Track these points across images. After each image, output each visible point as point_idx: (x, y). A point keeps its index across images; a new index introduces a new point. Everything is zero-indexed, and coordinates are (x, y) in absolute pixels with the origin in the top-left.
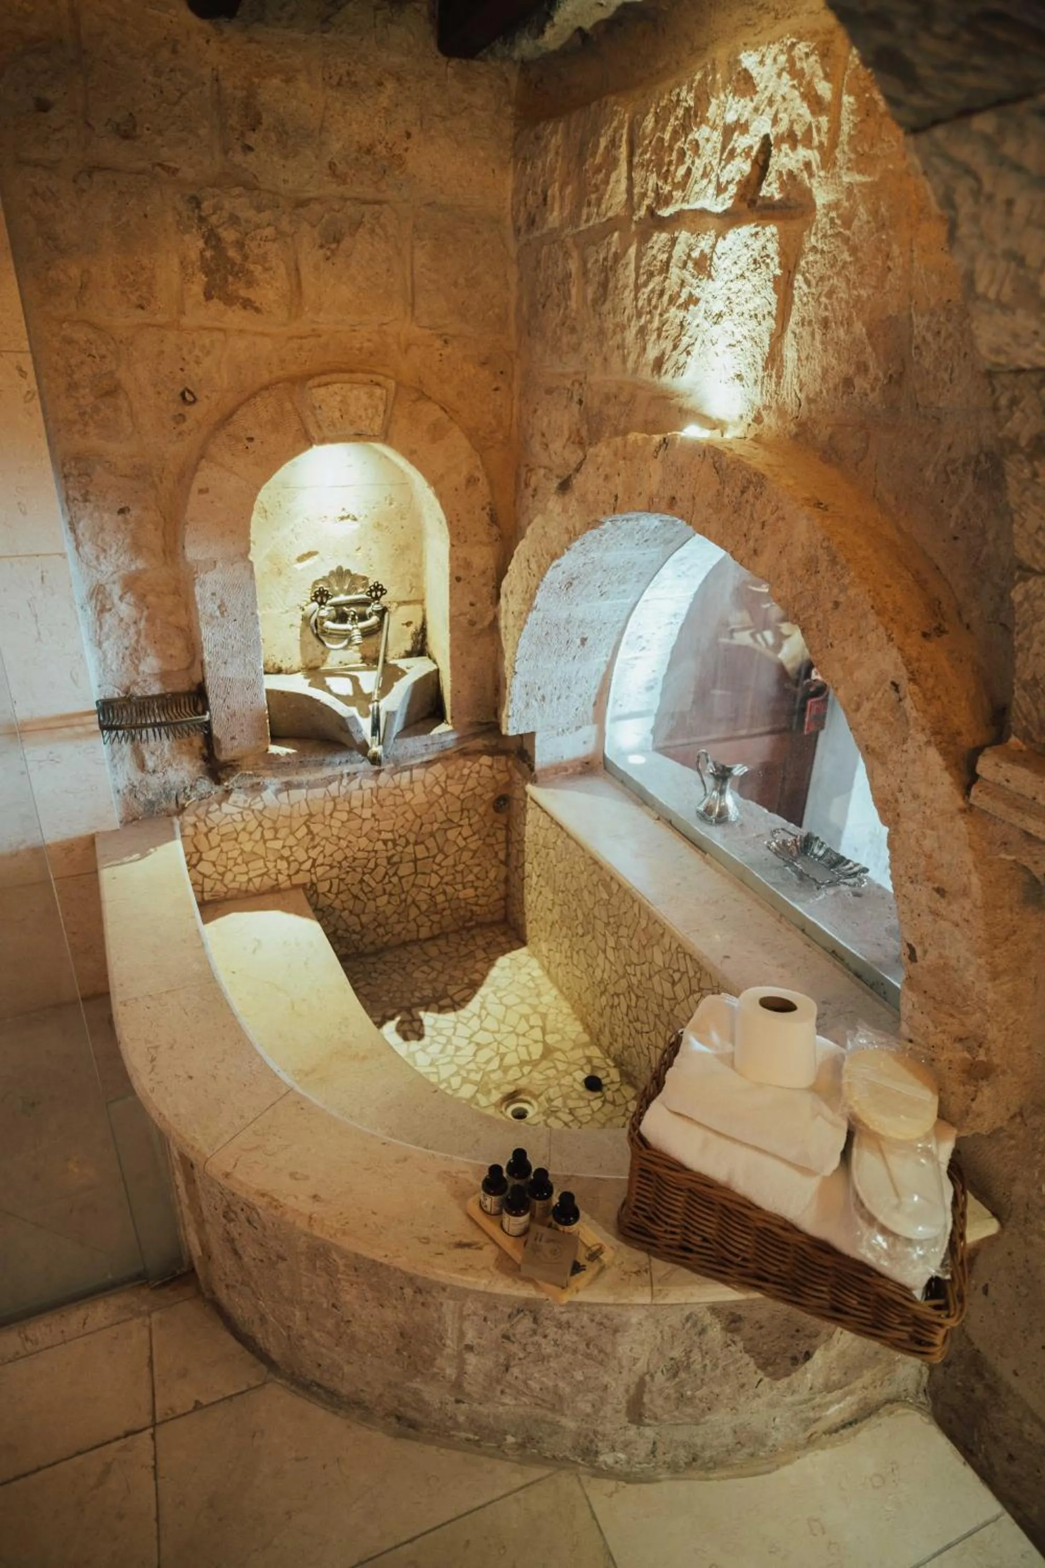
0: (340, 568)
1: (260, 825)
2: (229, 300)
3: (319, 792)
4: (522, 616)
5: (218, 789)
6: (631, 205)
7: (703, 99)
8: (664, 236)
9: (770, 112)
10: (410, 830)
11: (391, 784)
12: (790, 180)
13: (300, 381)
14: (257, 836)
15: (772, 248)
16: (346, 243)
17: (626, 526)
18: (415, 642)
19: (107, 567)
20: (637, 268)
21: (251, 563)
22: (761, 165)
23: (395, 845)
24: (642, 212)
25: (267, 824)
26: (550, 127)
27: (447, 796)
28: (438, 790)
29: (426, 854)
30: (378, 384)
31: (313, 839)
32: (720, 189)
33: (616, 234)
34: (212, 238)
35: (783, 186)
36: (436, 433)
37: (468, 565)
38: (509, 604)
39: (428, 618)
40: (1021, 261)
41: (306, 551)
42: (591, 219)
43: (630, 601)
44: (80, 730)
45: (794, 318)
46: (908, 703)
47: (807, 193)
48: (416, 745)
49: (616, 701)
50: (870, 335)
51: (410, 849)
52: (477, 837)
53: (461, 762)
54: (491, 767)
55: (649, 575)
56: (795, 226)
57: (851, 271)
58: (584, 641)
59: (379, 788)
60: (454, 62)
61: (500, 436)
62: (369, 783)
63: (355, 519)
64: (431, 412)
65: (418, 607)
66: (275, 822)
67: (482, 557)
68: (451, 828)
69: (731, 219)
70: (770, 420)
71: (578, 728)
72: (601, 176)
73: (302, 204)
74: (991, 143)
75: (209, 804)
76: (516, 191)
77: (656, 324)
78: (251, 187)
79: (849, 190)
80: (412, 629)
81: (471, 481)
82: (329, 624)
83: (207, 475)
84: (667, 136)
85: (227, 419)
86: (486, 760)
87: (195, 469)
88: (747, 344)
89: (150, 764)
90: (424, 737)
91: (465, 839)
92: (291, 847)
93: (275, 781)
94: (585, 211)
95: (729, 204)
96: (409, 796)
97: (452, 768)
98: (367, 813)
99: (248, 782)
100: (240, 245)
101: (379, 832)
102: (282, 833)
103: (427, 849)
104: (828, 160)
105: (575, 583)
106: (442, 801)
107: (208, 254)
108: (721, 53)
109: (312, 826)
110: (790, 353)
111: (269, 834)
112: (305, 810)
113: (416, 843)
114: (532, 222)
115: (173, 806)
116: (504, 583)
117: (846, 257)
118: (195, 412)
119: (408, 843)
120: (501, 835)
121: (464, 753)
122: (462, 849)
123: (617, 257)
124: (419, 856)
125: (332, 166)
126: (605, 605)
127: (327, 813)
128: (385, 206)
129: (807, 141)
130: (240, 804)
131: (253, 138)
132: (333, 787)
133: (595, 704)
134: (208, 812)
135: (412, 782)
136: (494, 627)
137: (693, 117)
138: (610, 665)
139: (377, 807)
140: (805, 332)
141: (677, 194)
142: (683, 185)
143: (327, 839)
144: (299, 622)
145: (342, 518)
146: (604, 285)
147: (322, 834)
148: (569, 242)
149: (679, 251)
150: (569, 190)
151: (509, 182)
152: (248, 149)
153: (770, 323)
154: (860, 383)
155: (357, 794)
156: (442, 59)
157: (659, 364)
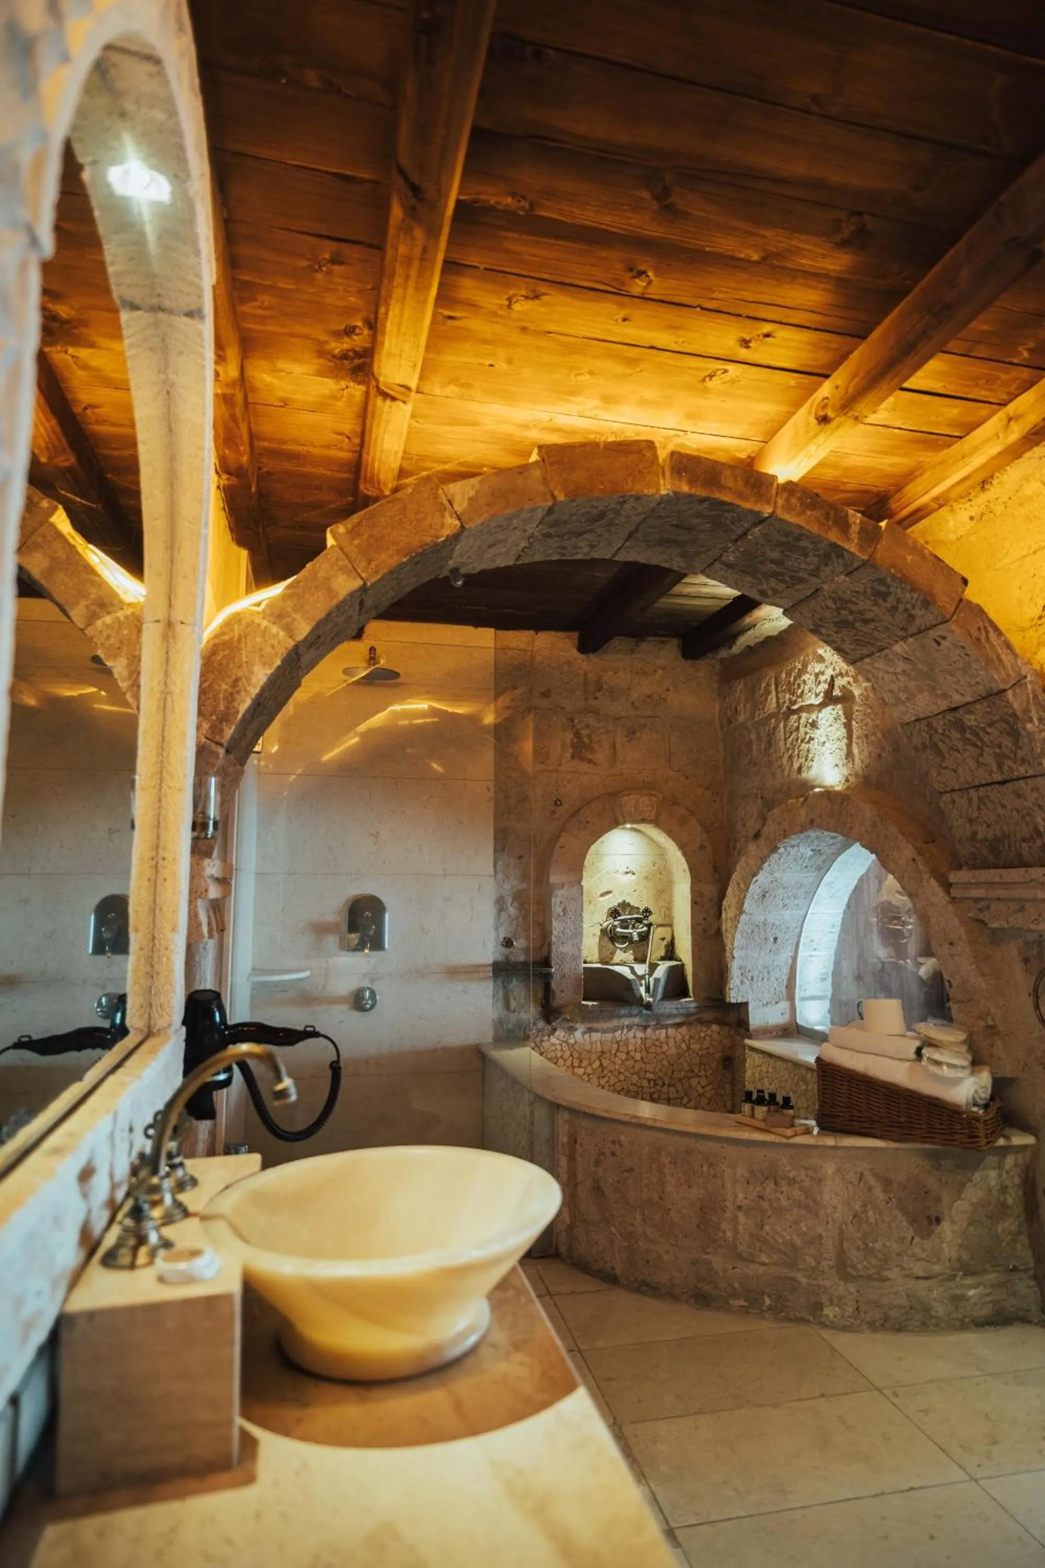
0: (624, 901)
1: (571, 1055)
2: (581, 759)
3: (609, 1036)
4: (736, 919)
5: (549, 1027)
6: (779, 706)
7: (805, 665)
8: (795, 717)
9: (831, 668)
10: (666, 1074)
11: (654, 1037)
12: (843, 689)
13: (614, 795)
14: (569, 1063)
15: (841, 713)
16: (638, 734)
17: (793, 851)
18: (667, 951)
19: (507, 886)
20: (785, 731)
21: (582, 887)
22: (832, 685)
23: (656, 1085)
24: (785, 709)
25: (576, 1055)
26: (737, 682)
27: (690, 1052)
28: (684, 1046)
29: (676, 1096)
30: (652, 795)
31: (603, 1071)
32: (817, 695)
33: (773, 720)
34: (577, 734)
35: (841, 691)
36: (683, 822)
37: (701, 895)
38: (728, 914)
39: (675, 935)
40: (892, 692)
41: (605, 890)
42: (760, 716)
43: (802, 912)
44: (482, 975)
45: (855, 736)
46: (919, 864)
47: (851, 692)
48: (670, 1007)
49: (801, 986)
50: (883, 736)
51: (665, 1089)
52: (710, 1087)
53: (699, 1027)
54: (719, 1034)
55: (811, 894)
56: (848, 704)
57: (872, 716)
58: (776, 939)
59: (646, 1038)
60: (689, 661)
61: (717, 825)
62: (640, 1035)
63: (633, 874)
64: (680, 811)
65: (669, 929)
66: (580, 1054)
67: (710, 891)
68: (693, 1077)
69: (823, 705)
70: (852, 779)
71: (777, 1003)
72: (763, 698)
73: (617, 719)
74: (871, 664)
75: (543, 1036)
76: (720, 710)
77: (796, 752)
78: (596, 713)
79: (865, 689)
80: (665, 943)
81: (702, 847)
82: (619, 930)
83: (564, 839)
84: (792, 679)
85: (577, 812)
86: (715, 1027)
87: (559, 836)
88: (837, 751)
89: (513, 1004)
90: (675, 1002)
91: (703, 1087)
92: (589, 1075)
93: (583, 1026)
94: (757, 713)
95: (821, 700)
96: (665, 1048)
97: (693, 1031)
98: (638, 1056)
99: (567, 1025)
100: (589, 736)
101: (646, 1072)
102: (585, 1063)
103: (677, 1091)
104: (856, 680)
105: (767, 895)
106: (687, 1054)
107: (575, 740)
108: (810, 650)
109: (603, 1061)
110: (855, 750)
111: (576, 1063)
112: (599, 1049)
113: (669, 1085)
114: (730, 722)
115: (521, 1034)
116: (724, 903)
117: (869, 711)
118: (560, 810)
119: (664, 1084)
120: (728, 1088)
121: (700, 1021)
122: (701, 1096)
123: (774, 729)
124: (672, 1096)
125: (633, 703)
126: (787, 914)
127: (613, 1052)
128: (657, 719)
129: (847, 674)
130: (561, 1038)
131: (598, 695)
132: (618, 1033)
133: (787, 987)
134: (542, 1041)
135: (667, 1037)
136: (718, 934)
137: (801, 672)
138: (794, 959)
139: (644, 1053)
140: (860, 741)
141: (799, 700)
142: (801, 696)
143: (611, 1071)
144: (599, 933)
145: (627, 873)
146: (769, 742)
147: (610, 1068)
148: (750, 727)
149: (803, 721)
150: (748, 705)
151: (717, 706)
152: (596, 698)
153: (845, 741)
154: (884, 755)
155: (632, 1041)
156: (684, 661)
157: (800, 770)
